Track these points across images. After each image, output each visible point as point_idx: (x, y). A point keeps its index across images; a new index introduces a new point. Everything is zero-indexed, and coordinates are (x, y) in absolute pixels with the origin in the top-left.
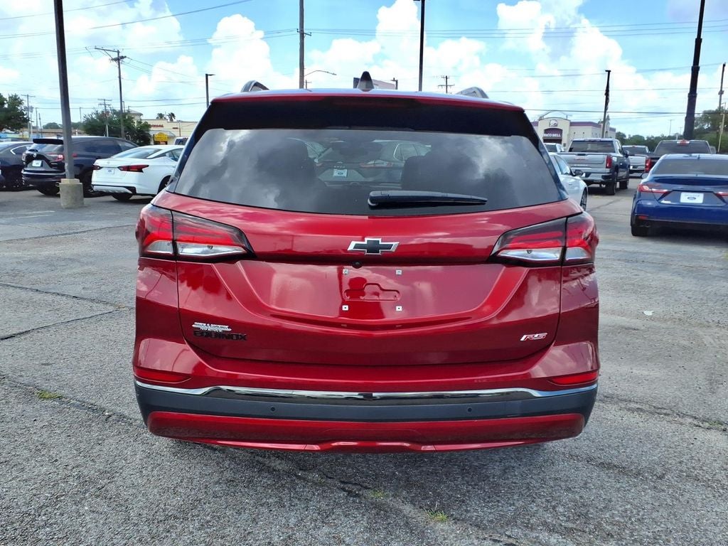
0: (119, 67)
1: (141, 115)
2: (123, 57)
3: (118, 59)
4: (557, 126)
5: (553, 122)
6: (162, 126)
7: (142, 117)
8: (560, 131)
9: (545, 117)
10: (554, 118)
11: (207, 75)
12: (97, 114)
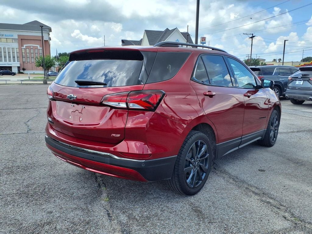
0: (252, 41)
1: (265, 60)
2: (254, 36)
3: (252, 37)
6: (273, 65)
7: (265, 61)
11: (285, 41)
12: (245, 60)
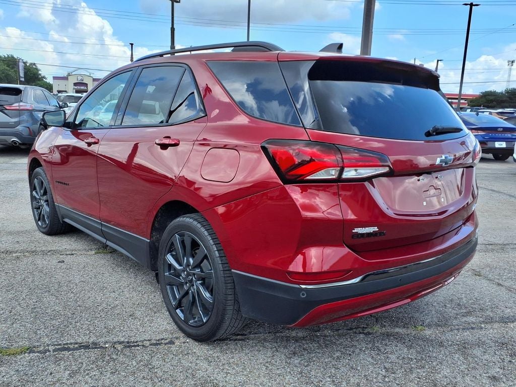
4: (83, 81)
5: (80, 78)
8: (86, 85)
9: (73, 73)
10: (81, 75)
